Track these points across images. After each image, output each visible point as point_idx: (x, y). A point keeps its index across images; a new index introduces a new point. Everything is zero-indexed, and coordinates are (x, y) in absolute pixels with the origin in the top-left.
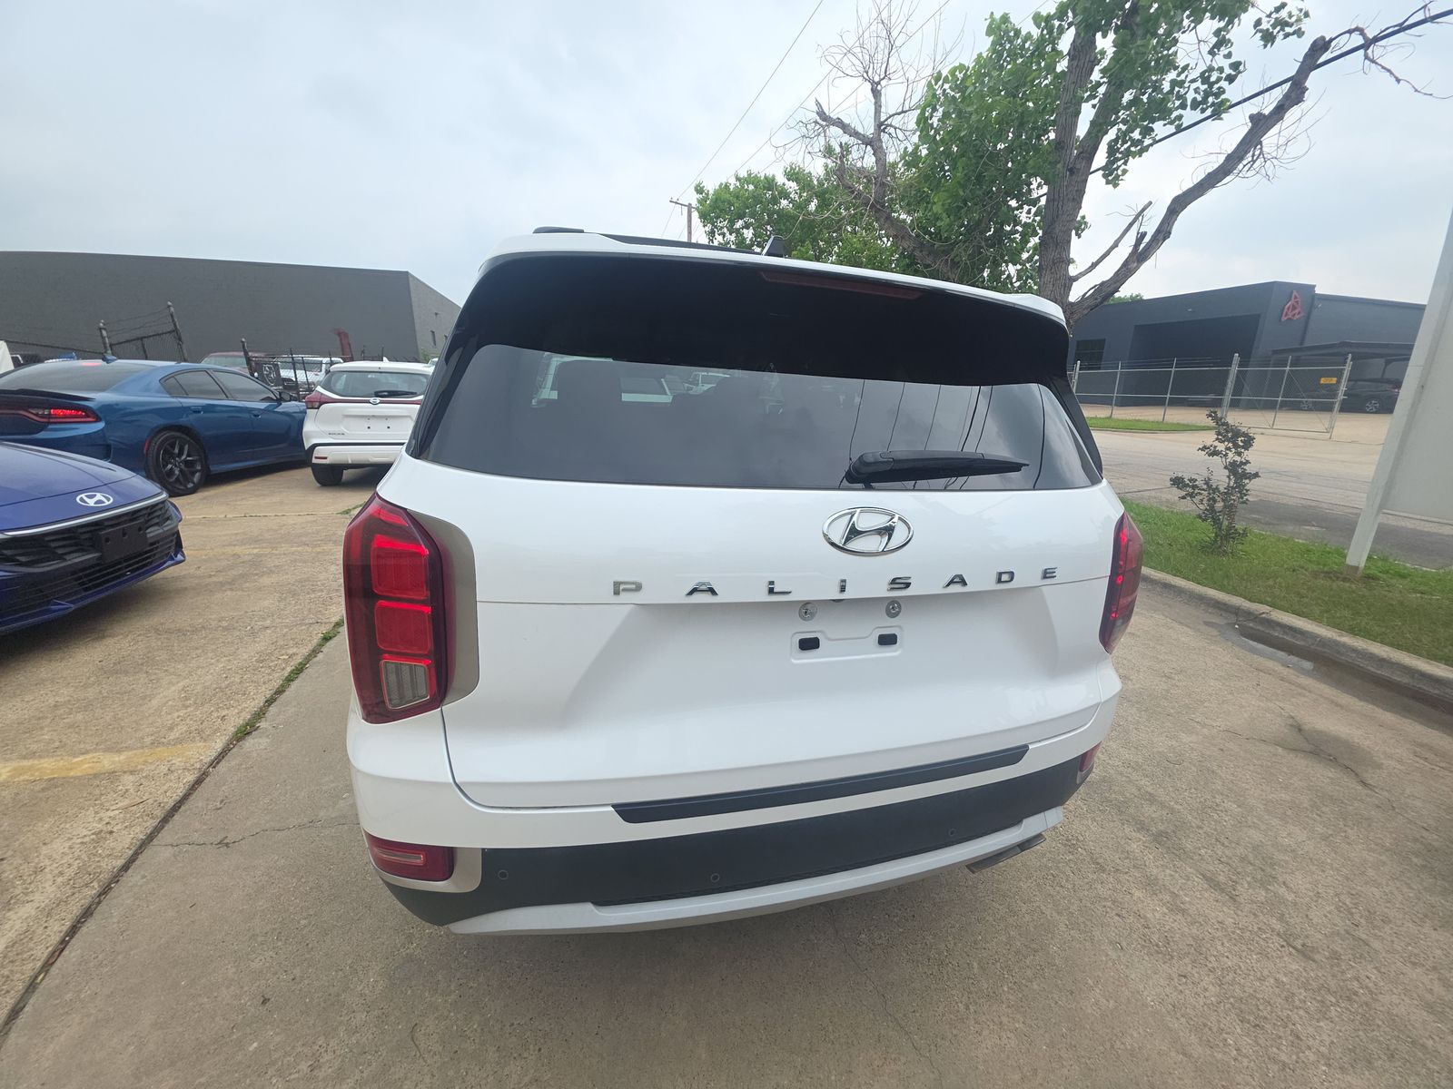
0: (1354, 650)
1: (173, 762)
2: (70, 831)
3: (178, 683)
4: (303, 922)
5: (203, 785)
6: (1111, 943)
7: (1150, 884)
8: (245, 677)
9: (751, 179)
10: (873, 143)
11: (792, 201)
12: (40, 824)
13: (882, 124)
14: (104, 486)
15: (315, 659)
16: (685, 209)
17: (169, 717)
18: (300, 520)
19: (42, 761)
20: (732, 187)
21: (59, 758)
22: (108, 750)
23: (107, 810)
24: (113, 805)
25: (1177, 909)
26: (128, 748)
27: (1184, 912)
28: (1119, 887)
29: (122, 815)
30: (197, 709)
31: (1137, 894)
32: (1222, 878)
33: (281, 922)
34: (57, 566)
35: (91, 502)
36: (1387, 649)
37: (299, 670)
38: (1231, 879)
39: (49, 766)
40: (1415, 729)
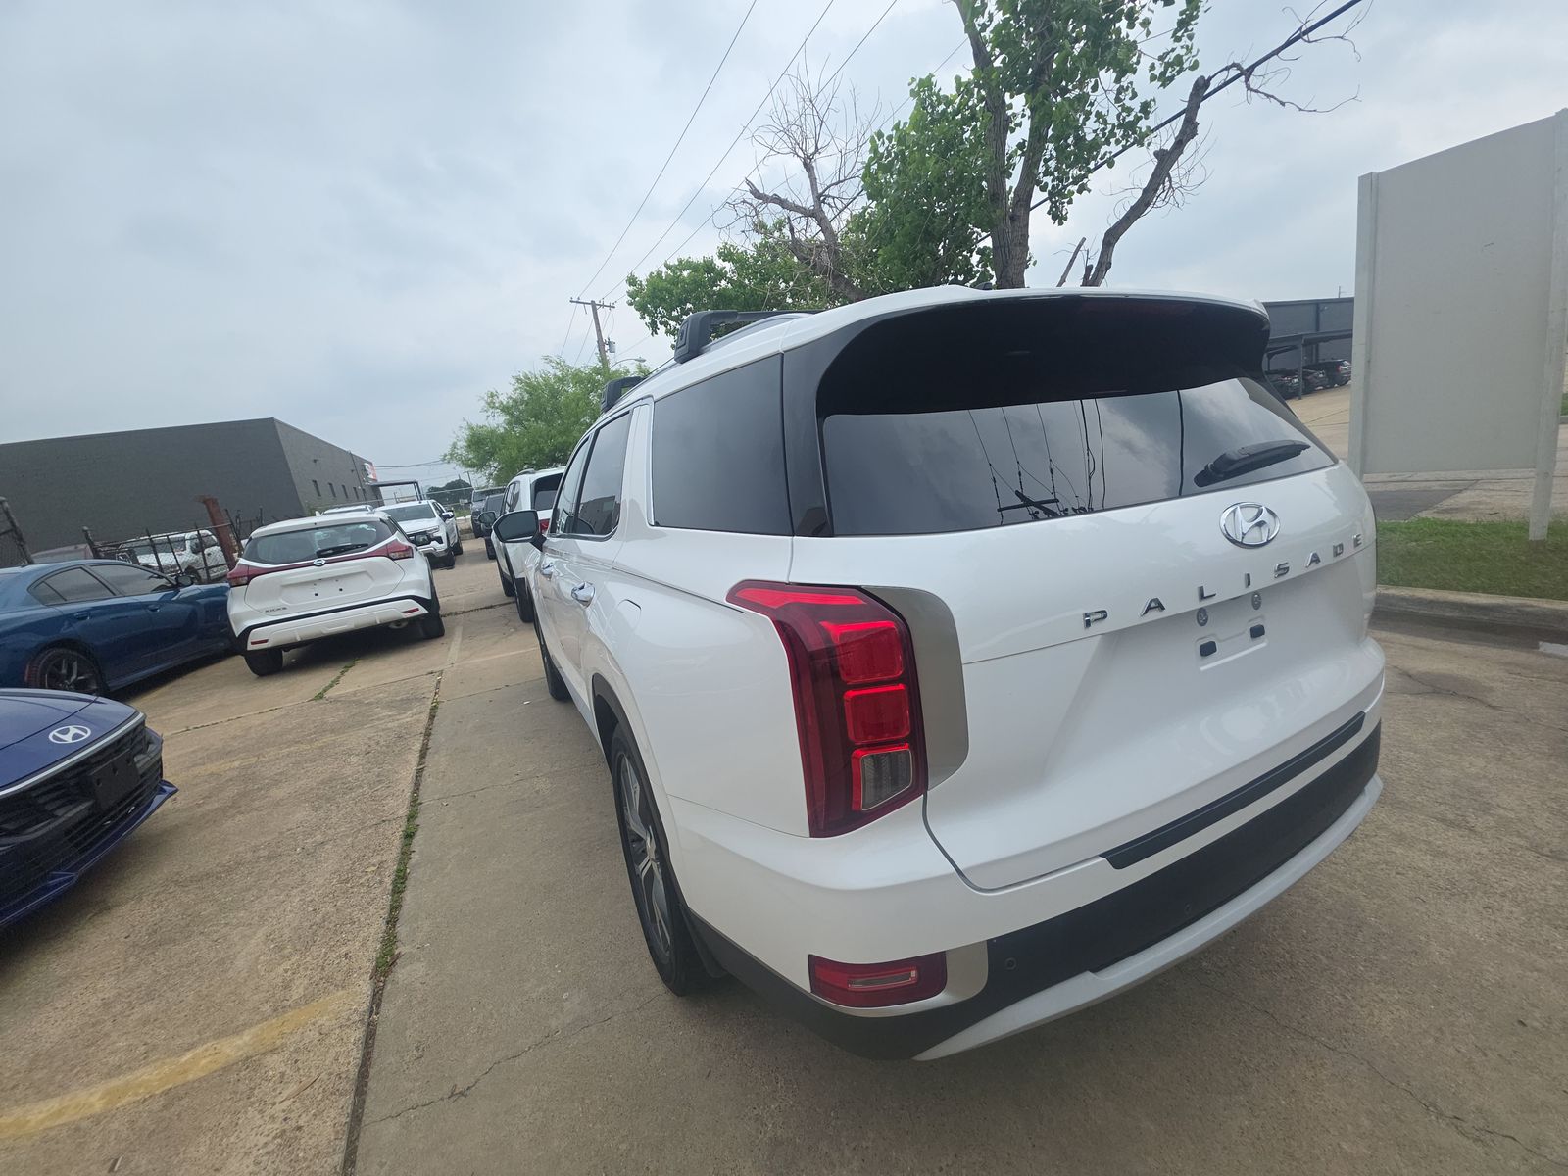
0: (1403, 599)
1: (320, 1023)
2: (241, 1144)
3: (255, 933)
4: (623, 1146)
5: (378, 1037)
6: (1411, 899)
7: (1400, 838)
8: (339, 903)
9: (684, 265)
10: (815, 214)
11: (730, 281)
12: (193, 1149)
13: (821, 195)
14: (72, 717)
15: (412, 861)
16: (589, 308)
17: (273, 974)
18: (265, 718)
19: (138, 1073)
20: (664, 275)
21: (159, 1064)
22: (219, 1035)
23: (274, 1104)
24: (276, 1096)
25: (1438, 853)
26: (246, 1025)
27: (1445, 853)
28: (1379, 849)
29: (298, 1104)
30: (303, 955)
31: (1399, 850)
32: (1451, 817)
33: (596, 1156)
34: (51, 826)
35: (68, 738)
36: (1430, 591)
37: (401, 880)
38: (1458, 815)
39: (152, 1077)
40: (1493, 652)
